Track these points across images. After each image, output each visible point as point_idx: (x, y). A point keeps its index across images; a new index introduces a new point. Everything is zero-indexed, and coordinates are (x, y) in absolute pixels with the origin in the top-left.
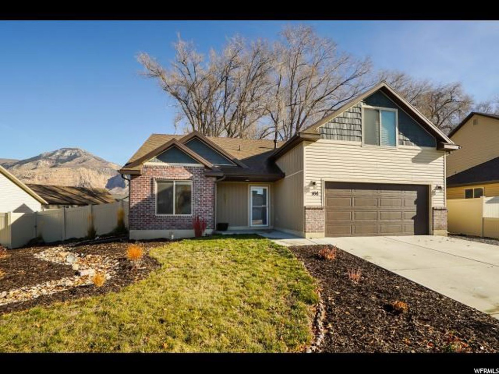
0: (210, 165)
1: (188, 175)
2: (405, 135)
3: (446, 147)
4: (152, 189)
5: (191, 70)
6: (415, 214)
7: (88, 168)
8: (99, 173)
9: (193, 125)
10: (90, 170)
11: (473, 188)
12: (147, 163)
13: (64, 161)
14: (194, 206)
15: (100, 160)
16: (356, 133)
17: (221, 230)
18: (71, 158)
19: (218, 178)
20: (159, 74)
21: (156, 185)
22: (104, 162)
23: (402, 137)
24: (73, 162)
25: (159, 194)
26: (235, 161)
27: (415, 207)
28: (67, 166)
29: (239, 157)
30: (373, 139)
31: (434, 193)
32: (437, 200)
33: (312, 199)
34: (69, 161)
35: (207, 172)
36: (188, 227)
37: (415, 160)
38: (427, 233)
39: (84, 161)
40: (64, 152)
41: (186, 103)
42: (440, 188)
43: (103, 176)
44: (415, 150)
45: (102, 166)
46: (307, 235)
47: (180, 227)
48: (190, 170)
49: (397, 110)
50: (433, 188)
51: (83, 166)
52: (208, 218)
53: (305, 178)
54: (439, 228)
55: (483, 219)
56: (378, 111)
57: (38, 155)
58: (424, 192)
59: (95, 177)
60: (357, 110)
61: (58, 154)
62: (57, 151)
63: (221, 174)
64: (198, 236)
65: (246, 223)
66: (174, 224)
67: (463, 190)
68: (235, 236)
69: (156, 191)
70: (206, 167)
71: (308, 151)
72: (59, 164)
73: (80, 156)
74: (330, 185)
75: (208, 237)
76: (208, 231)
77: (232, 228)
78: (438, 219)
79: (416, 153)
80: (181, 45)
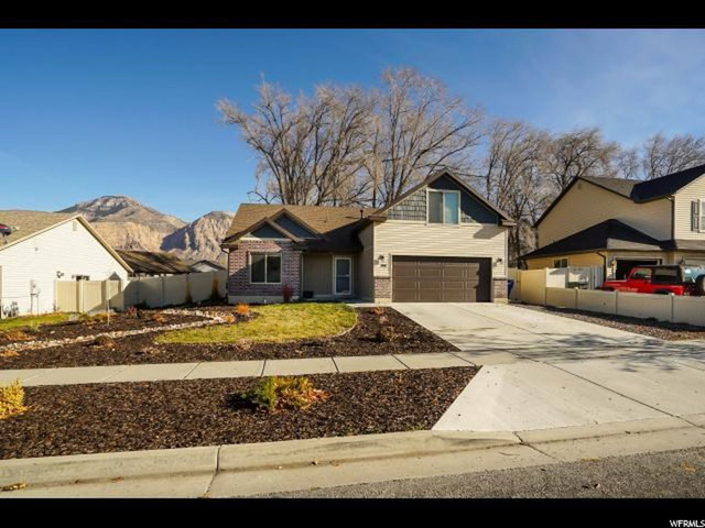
0: (297, 239)
1: (278, 249)
2: (467, 214)
3: (505, 223)
4: (247, 262)
5: (277, 114)
6: (477, 283)
7: (136, 222)
8: (152, 229)
9: (279, 180)
10: (139, 226)
11: (561, 258)
12: (243, 239)
13: (105, 214)
14: (283, 276)
15: (153, 212)
16: (421, 214)
17: (307, 297)
18: (114, 210)
19: (304, 251)
20: (240, 121)
21: (250, 257)
22: (158, 214)
23: (464, 216)
24: (117, 215)
25: (253, 265)
26: (319, 234)
27: (477, 278)
28: (110, 221)
29: (322, 230)
30: (436, 218)
31: (495, 265)
32: (499, 271)
33: (381, 271)
34: (112, 213)
35: (294, 246)
36: (278, 294)
37: (477, 236)
38: (489, 300)
39: (132, 213)
40: (106, 201)
41: (271, 155)
42: (500, 260)
43: (156, 234)
44: (477, 227)
45: (155, 219)
46: (376, 300)
47: (271, 294)
48: (279, 244)
49: (459, 192)
50: (494, 261)
51: (130, 220)
52: (294, 286)
53: (375, 253)
54: (500, 296)
55: (547, 289)
56: (442, 194)
57: (73, 205)
58: (485, 264)
59: (147, 235)
60: (423, 194)
61: (99, 204)
62: (97, 200)
63: (306, 248)
64: (287, 301)
65: (330, 292)
66: (266, 291)
67: (553, 260)
68: (318, 302)
69: (250, 263)
70: (293, 241)
71: (378, 230)
72: (100, 217)
73: (127, 206)
74: (396, 258)
75: (295, 302)
76: (296, 298)
77: (317, 296)
78: (499, 288)
79: (478, 229)
80: (265, 88)
